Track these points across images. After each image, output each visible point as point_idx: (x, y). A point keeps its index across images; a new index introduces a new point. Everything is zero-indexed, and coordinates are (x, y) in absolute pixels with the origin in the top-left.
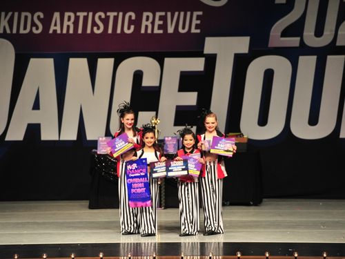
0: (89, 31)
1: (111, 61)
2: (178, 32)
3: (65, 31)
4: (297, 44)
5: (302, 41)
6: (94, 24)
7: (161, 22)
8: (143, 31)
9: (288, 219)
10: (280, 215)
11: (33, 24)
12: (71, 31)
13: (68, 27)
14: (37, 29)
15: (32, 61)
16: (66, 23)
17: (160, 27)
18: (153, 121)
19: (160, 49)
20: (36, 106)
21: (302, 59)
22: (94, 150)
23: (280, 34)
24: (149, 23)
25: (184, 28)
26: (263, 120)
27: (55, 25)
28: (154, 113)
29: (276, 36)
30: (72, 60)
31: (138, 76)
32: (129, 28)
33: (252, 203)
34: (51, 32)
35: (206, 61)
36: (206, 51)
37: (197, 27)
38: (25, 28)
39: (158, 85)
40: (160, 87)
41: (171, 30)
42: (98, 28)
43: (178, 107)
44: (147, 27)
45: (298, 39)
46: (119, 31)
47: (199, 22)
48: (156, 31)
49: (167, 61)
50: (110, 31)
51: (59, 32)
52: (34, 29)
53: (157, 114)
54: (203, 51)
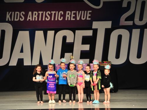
0: (44, 19)
1: (53, 32)
2: (81, 19)
3: (33, 20)
4: (132, 24)
5: (134, 23)
6: (46, 16)
7: (74, 16)
8: (66, 19)
9: (129, 98)
10: (125, 97)
11: (20, 17)
12: (36, 20)
13: (35, 18)
14: (22, 19)
15: (20, 32)
16: (34, 16)
17: (74, 17)
18: (71, 57)
19: (74, 27)
20: (22, 51)
21: (134, 30)
22: (46, 70)
23: (124, 20)
24: (69, 16)
25: (84, 18)
26: (117, 56)
27: (30, 17)
28: (71, 54)
29: (123, 21)
30: (36, 32)
31: (65, 38)
32: (61, 18)
33: (113, 91)
34: (28, 20)
35: (93, 31)
36: (93, 27)
37: (89, 17)
38: (17, 19)
39: (73, 42)
40: (74, 43)
41: (78, 19)
42: (48, 18)
43: (81, 51)
44: (68, 17)
45: (132, 22)
46: (56, 19)
47: (90, 15)
48: (72, 19)
49: (77, 31)
50: (53, 19)
51: (31, 20)
52: (21, 19)
53: (73, 54)
54: (92, 28)
